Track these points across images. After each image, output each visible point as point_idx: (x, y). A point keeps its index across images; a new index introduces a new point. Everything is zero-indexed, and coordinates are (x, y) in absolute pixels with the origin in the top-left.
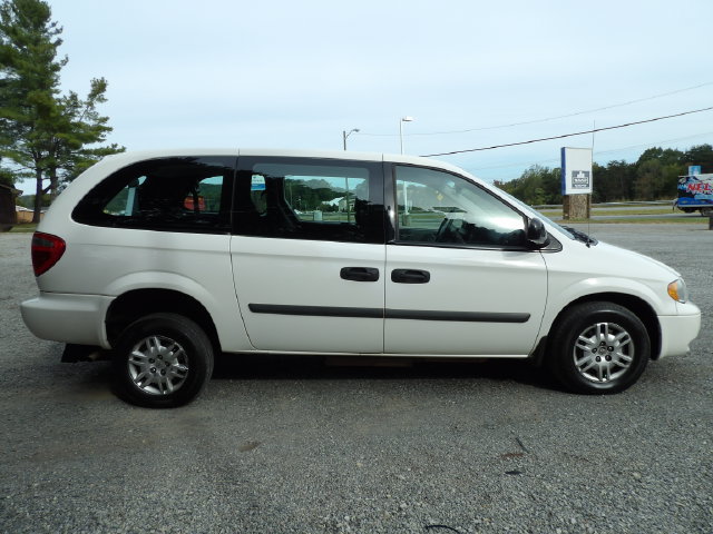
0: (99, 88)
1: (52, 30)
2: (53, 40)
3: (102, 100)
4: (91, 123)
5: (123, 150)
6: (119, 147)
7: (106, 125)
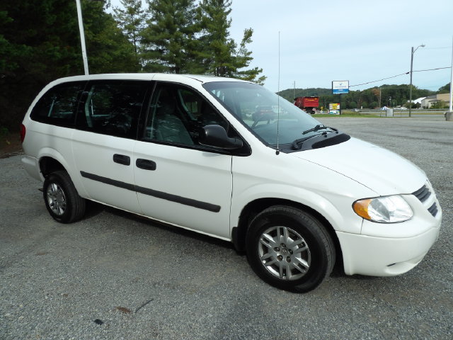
0: (248, 34)
1: (226, 4)
2: (227, 10)
3: (249, 41)
4: (243, 55)
5: (261, 71)
6: (259, 69)
7: (250, 56)
